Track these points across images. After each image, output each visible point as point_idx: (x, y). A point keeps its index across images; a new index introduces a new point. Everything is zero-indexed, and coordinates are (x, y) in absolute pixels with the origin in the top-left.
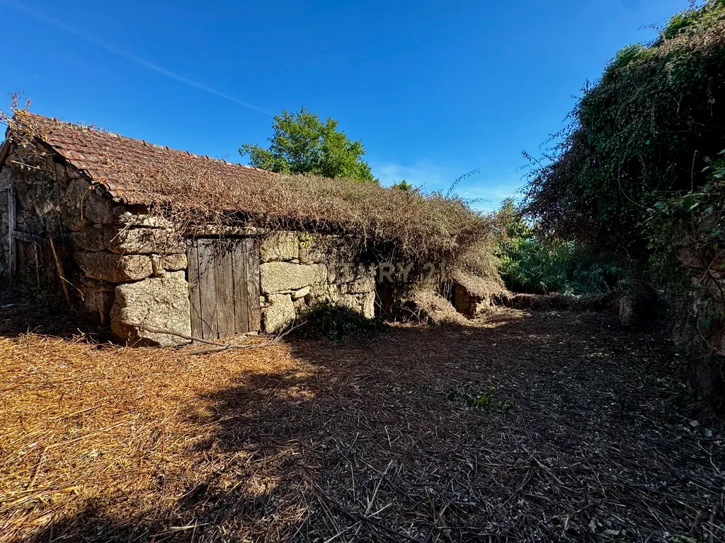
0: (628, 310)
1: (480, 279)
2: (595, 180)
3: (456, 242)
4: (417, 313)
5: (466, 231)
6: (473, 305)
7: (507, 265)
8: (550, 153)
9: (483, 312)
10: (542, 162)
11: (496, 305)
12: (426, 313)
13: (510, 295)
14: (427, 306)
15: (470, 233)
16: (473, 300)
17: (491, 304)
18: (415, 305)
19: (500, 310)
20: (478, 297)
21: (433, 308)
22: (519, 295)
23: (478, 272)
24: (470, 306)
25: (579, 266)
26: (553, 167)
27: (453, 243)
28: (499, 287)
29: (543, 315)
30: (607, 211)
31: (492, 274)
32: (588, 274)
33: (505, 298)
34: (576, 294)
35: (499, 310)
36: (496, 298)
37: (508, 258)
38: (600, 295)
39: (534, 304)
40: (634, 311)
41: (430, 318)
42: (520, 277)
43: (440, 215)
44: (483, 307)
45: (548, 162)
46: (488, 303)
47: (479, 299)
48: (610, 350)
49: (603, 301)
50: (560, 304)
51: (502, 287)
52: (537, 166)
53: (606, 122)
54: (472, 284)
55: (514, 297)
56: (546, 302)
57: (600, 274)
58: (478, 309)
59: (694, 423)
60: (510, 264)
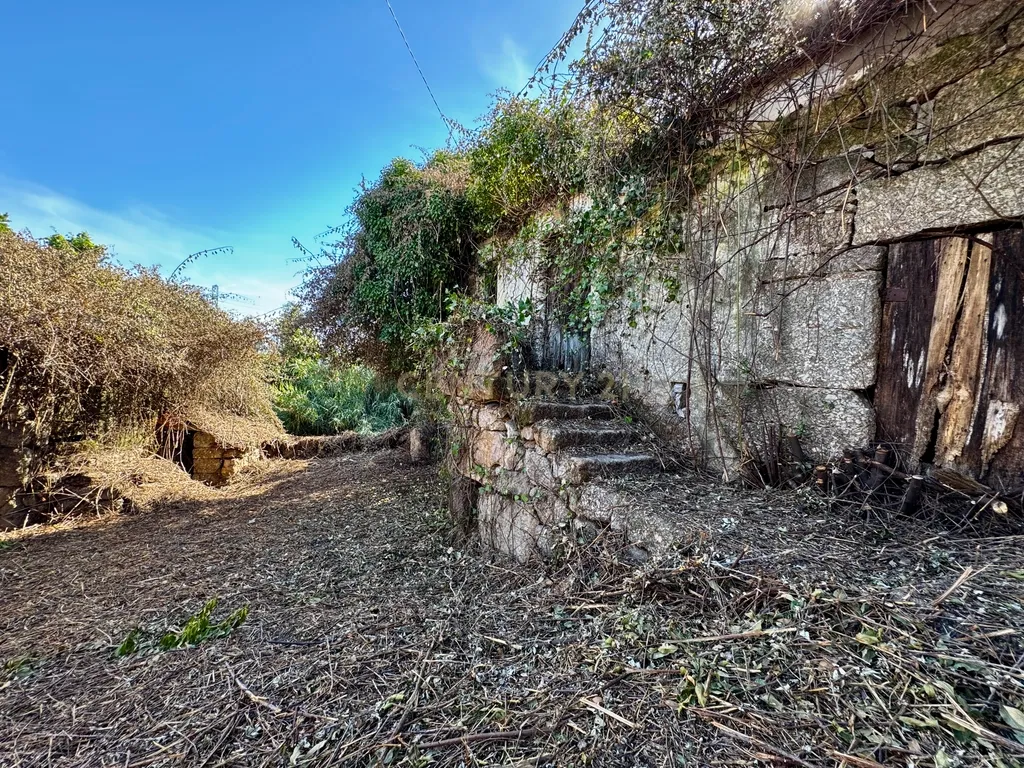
0: (417, 443)
1: (241, 419)
2: (374, 295)
3: (186, 360)
4: (92, 497)
5: (208, 343)
6: (227, 463)
7: (290, 397)
8: (329, 250)
9: (245, 471)
10: (320, 259)
11: (268, 457)
12: (117, 494)
13: (290, 441)
14: (120, 479)
15: (214, 346)
16: (227, 455)
17: (261, 458)
18: (89, 480)
19: (276, 465)
20: (236, 449)
21: (136, 480)
22: (303, 439)
23: (238, 408)
24: (222, 466)
25: (378, 397)
26: (333, 269)
27: (180, 361)
28: (275, 430)
29: (333, 462)
30: (388, 332)
31: (263, 411)
32: (387, 406)
33: (283, 447)
34: (373, 430)
35: (272, 465)
36: (268, 447)
37: (291, 388)
38: (395, 430)
39: (324, 450)
40: (422, 443)
41: (127, 501)
42: (309, 414)
43: (151, 310)
44: (246, 464)
45: (326, 262)
46: (255, 458)
47: (239, 453)
48: (397, 492)
49: (398, 436)
50: (353, 446)
51: (279, 430)
52: (314, 264)
53: (384, 230)
54: (223, 428)
55: (296, 443)
56: (339, 444)
57: (397, 405)
58: (236, 469)
59: (450, 550)
60: (294, 395)
